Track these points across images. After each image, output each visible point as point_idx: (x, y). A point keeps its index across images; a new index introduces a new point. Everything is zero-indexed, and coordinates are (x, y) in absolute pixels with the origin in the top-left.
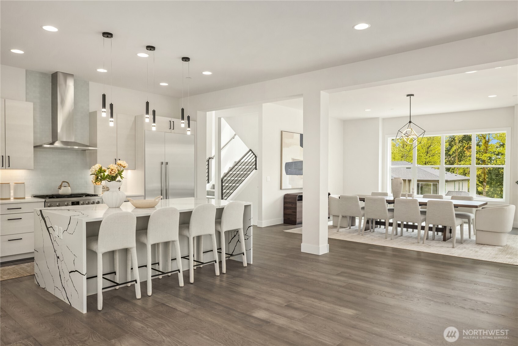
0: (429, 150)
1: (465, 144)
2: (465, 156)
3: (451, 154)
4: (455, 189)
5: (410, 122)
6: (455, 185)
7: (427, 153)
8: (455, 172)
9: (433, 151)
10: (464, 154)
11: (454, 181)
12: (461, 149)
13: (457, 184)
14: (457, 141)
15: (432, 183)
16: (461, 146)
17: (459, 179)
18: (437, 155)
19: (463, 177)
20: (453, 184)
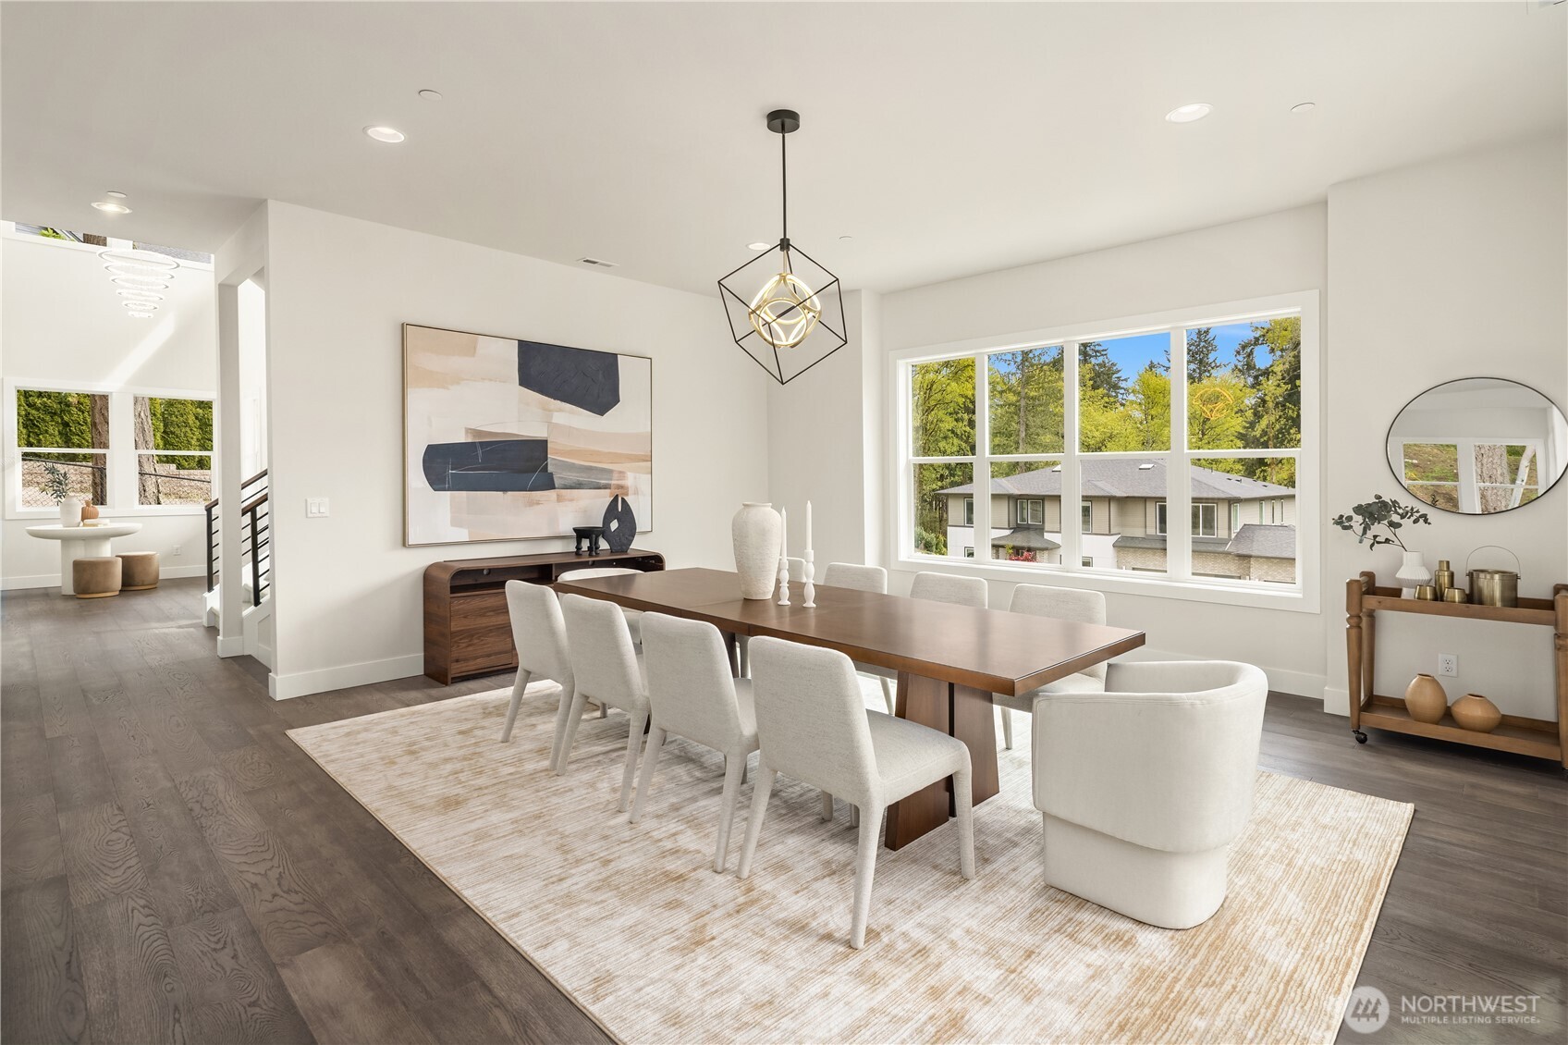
0: (1207, 427)
1: (1290, 411)
2: (1291, 440)
3: (1258, 436)
4: (1261, 517)
5: (785, 244)
6: (1262, 507)
7: (1203, 434)
8: (1268, 478)
9: (1218, 430)
10: (1289, 434)
11: (1261, 500)
12: (1282, 423)
13: (1267, 508)
14: (1271, 405)
15: (1201, 505)
16: (1280, 417)
17: (1272, 495)
18: (1226, 439)
19: (1284, 491)
20: (1256, 507)
